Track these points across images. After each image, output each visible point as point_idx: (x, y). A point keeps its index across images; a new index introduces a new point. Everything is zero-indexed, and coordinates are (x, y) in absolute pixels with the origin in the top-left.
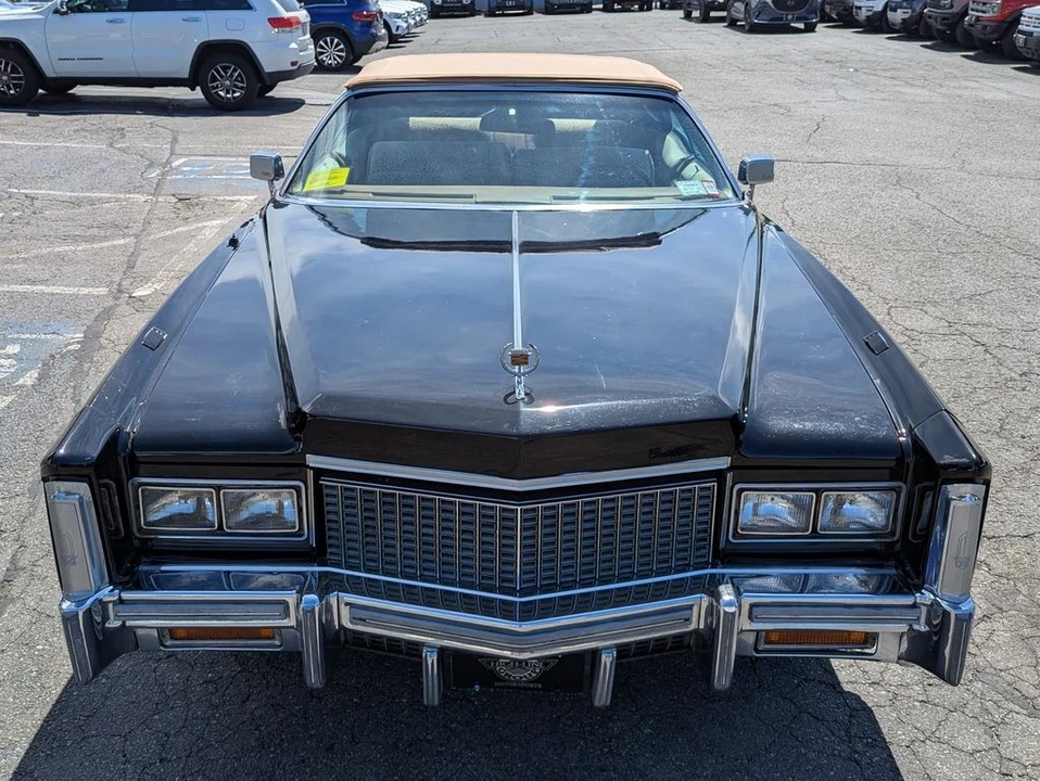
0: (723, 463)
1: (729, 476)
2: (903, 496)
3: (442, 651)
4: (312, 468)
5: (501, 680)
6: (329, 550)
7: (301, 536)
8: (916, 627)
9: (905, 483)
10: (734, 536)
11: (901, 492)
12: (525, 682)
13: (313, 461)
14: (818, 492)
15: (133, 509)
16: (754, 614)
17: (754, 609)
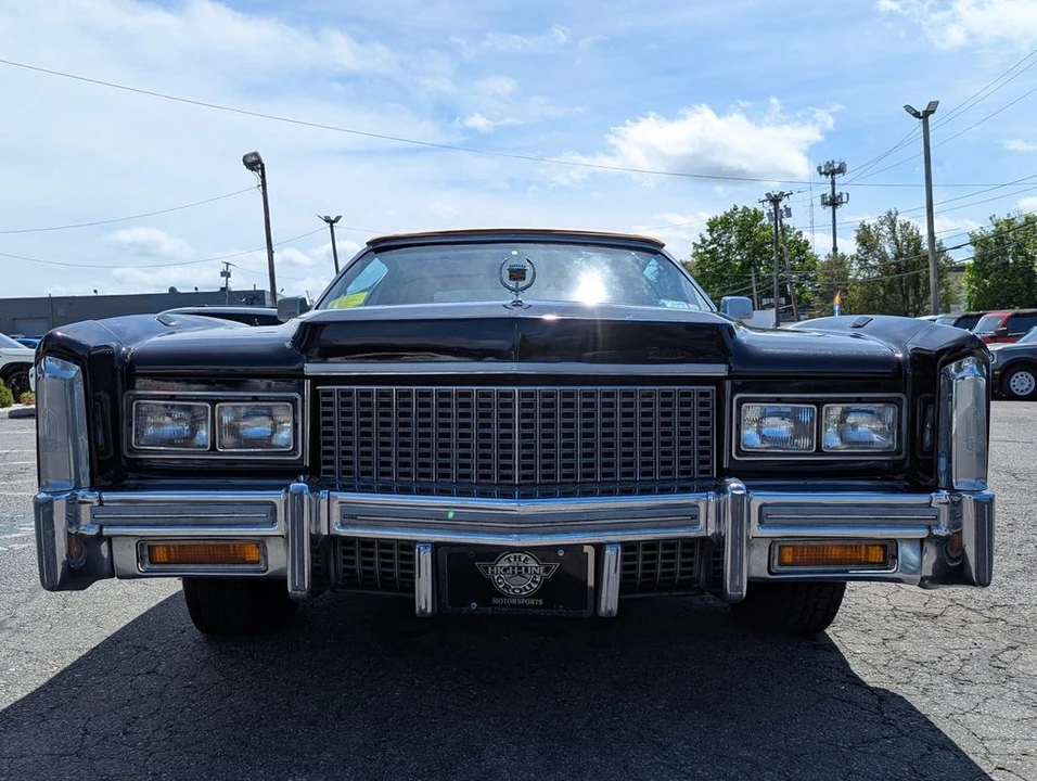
0: (720, 370)
1: (728, 384)
2: (904, 408)
3: (436, 547)
4: (308, 377)
5: (500, 595)
6: (323, 467)
7: (295, 455)
8: (935, 532)
9: (905, 394)
10: (737, 454)
11: (902, 405)
12: (525, 597)
13: (311, 369)
14: (819, 403)
15: (125, 426)
16: (764, 513)
17: (764, 508)
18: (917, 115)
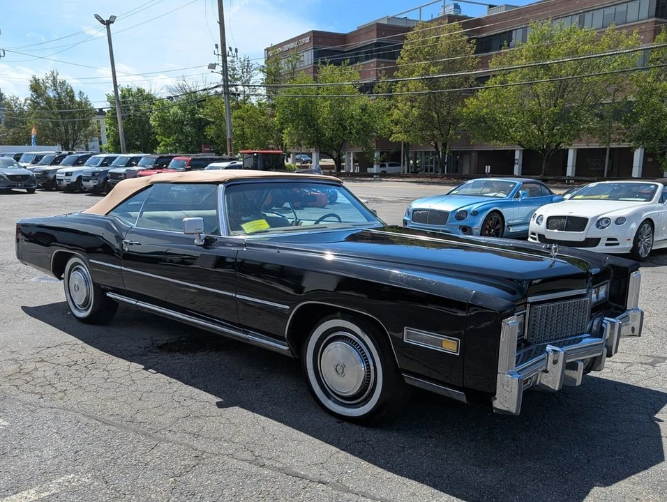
4: (529, 303)
18: (102, 22)
